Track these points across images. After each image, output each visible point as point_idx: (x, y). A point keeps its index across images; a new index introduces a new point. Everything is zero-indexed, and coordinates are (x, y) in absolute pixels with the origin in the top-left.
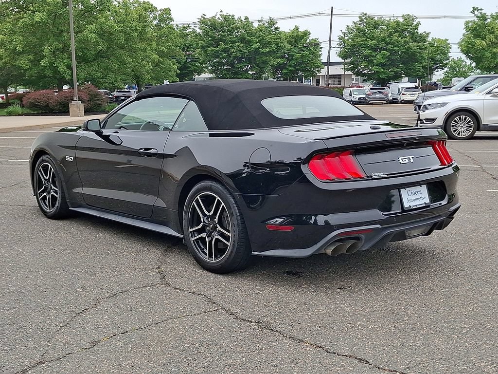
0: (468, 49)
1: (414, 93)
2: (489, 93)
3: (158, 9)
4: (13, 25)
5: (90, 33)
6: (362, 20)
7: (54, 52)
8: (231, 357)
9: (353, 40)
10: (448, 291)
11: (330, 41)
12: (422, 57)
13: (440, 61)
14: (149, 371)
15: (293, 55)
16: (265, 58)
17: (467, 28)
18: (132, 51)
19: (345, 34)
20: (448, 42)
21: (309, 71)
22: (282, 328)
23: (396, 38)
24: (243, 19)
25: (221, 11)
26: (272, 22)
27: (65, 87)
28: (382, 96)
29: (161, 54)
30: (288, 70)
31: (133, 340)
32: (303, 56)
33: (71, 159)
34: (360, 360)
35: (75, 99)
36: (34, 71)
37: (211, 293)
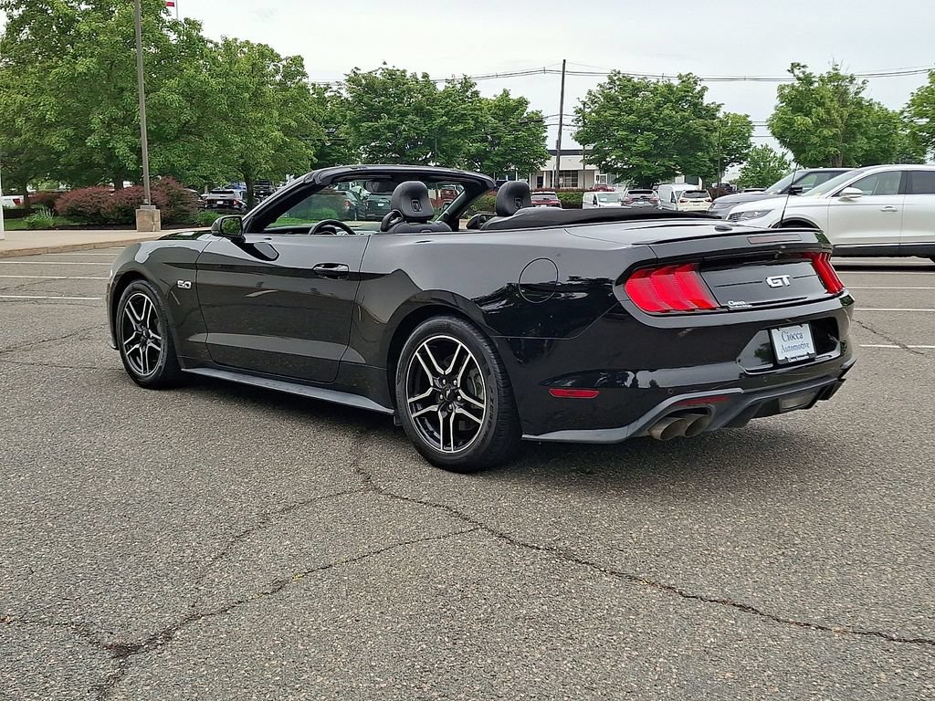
0: (783, 131)
1: (699, 199)
2: (836, 195)
3: (282, 57)
4: (41, 79)
5: (170, 93)
6: (612, 82)
7: (109, 125)
8: (522, 605)
9: (597, 113)
10: (852, 498)
11: (561, 115)
12: (710, 143)
13: (737, 150)
14: (389, 628)
15: (500, 138)
16: (456, 141)
17: (782, 96)
18: (240, 124)
19: (584, 104)
20: (749, 119)
21: (527, 164)
22: (594, 558)
23: (667, 112)
24: (419, 77)
25: (385, 63)
26: (467, 84)
27: (127, 184)
28: (648, 204)
29: (287, 130)
30: (493, 161)
31: (346, 578)
32: (516, 138)
33: (188, 285)
34: (743, 608)
35: (146, 201)
36: (75, 155)
37: (458, 503)
